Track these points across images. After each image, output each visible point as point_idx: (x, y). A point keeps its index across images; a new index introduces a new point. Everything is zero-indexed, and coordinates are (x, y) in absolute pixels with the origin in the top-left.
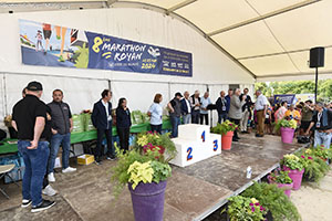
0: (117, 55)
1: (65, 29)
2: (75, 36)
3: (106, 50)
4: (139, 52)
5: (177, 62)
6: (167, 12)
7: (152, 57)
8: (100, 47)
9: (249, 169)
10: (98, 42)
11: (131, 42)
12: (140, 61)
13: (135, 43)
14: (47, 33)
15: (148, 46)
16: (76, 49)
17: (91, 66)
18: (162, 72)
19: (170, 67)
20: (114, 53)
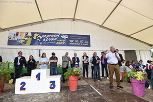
1: (24, 32)
2: (27, 34)
3: (39, 38)
4: (56, 37)
5: (79, 40)
6: (74, 20)
7: (63, 39)
8: (37, 37)
10: (36, 35)
11: (52, 34)
12: (56, 41)
13: (54, 34)
14: (17, 34)
15: (61, 35)
16: (26, 39)
17: (32, 44)
18: (69, 45)
19: (74, 42)
20: (43, 39)
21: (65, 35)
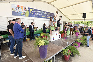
0: (36, 13)
1: (23, 7)
2: (25, 8)
3: (33, 12)
4: (41, 13)
5: (51, 16)
6: (49, 3)
7: (44, 14)
9: (68, 42)
10: (31, 10)
12: (41, 15)
13: (40, 11)
15: (44, 11)
17: (29, 16)
18: (47, 18)
19: (49, 17)
20: (35, 13)
21: (45, 12)
